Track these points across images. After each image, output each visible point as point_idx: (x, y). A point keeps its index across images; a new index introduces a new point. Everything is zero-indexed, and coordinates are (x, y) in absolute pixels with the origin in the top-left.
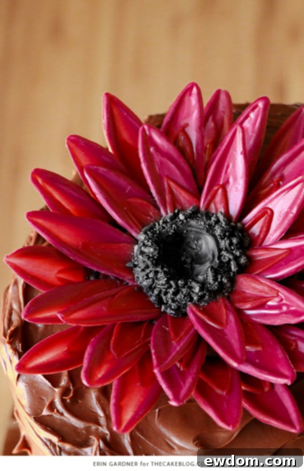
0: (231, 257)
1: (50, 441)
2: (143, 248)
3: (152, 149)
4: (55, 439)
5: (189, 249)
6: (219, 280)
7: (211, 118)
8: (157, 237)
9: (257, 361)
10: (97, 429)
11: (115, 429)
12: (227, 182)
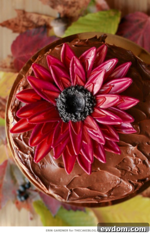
0: (88, 110)
1: (16, 148)
2: (61, 98)
3: (74, 64)
4: (18, 148)
5: (77, 100)
6: (82, 117)
7: (98, 53)
8: (67, 95)
9: (84, 148)
10: (31, 149)
11: (34, 161)
12: (95, 83)
